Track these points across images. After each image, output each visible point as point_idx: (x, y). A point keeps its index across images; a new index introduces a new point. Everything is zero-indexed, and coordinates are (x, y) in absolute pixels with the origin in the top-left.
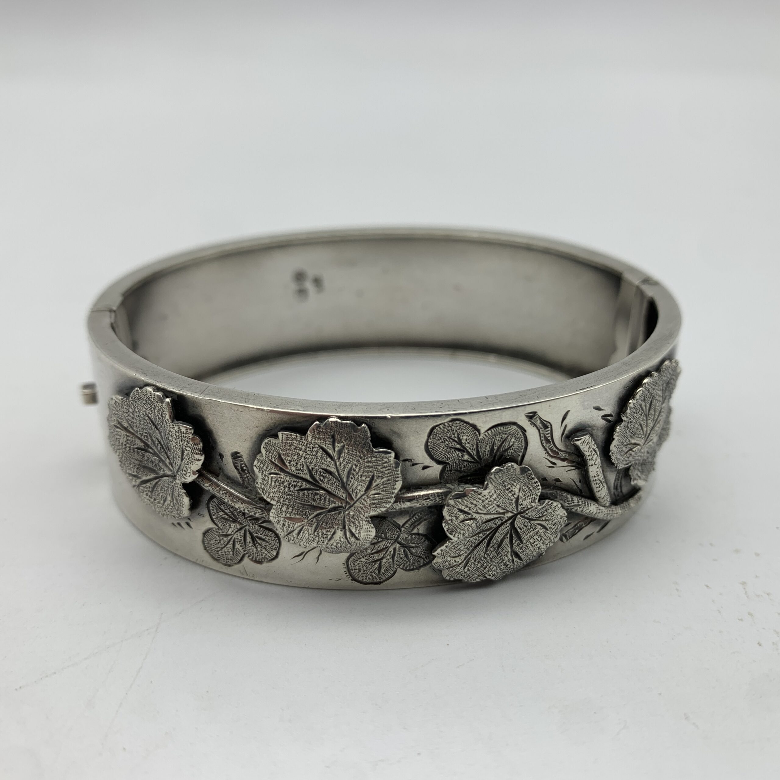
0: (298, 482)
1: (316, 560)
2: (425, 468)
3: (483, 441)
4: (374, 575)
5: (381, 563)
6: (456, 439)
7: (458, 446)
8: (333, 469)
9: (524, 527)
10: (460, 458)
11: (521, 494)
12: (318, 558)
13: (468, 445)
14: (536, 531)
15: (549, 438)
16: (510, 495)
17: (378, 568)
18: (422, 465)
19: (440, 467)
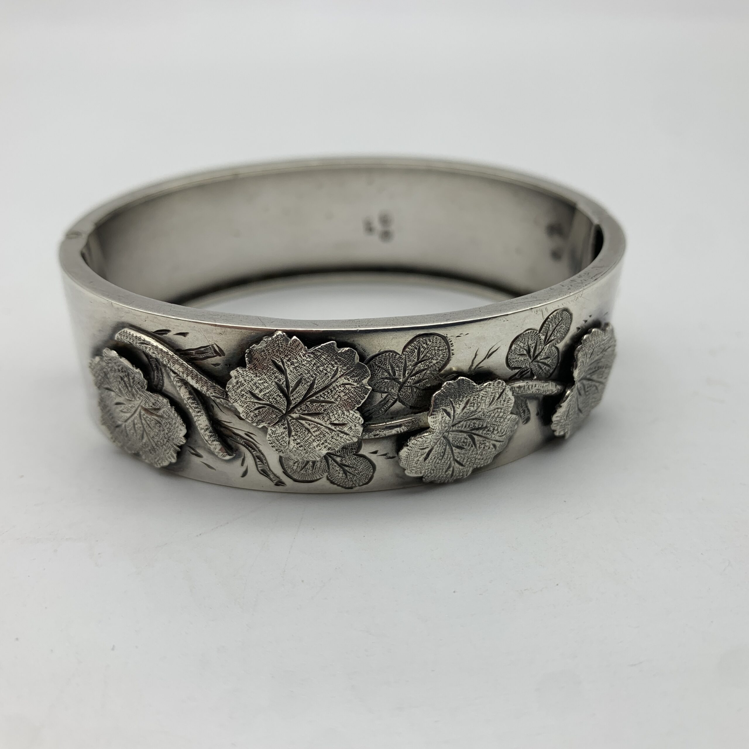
0: (485, 434)
1: (478, 353)
2: (375, 452)
3: (324, 471)
4: (424, 345)
5: (418, 359)
6: (348, 474)
7: (346, 468)
8: (456, 451)
9: (276, 397)
10: (344, 458)
11: (288, 439)
12: (476, 355)
13: (338, 469)
14: (262, 393)
15: (258, 460)
16: (299, 441)
17: (421, 354)
18: (378, 454)
19: (361, 452)
